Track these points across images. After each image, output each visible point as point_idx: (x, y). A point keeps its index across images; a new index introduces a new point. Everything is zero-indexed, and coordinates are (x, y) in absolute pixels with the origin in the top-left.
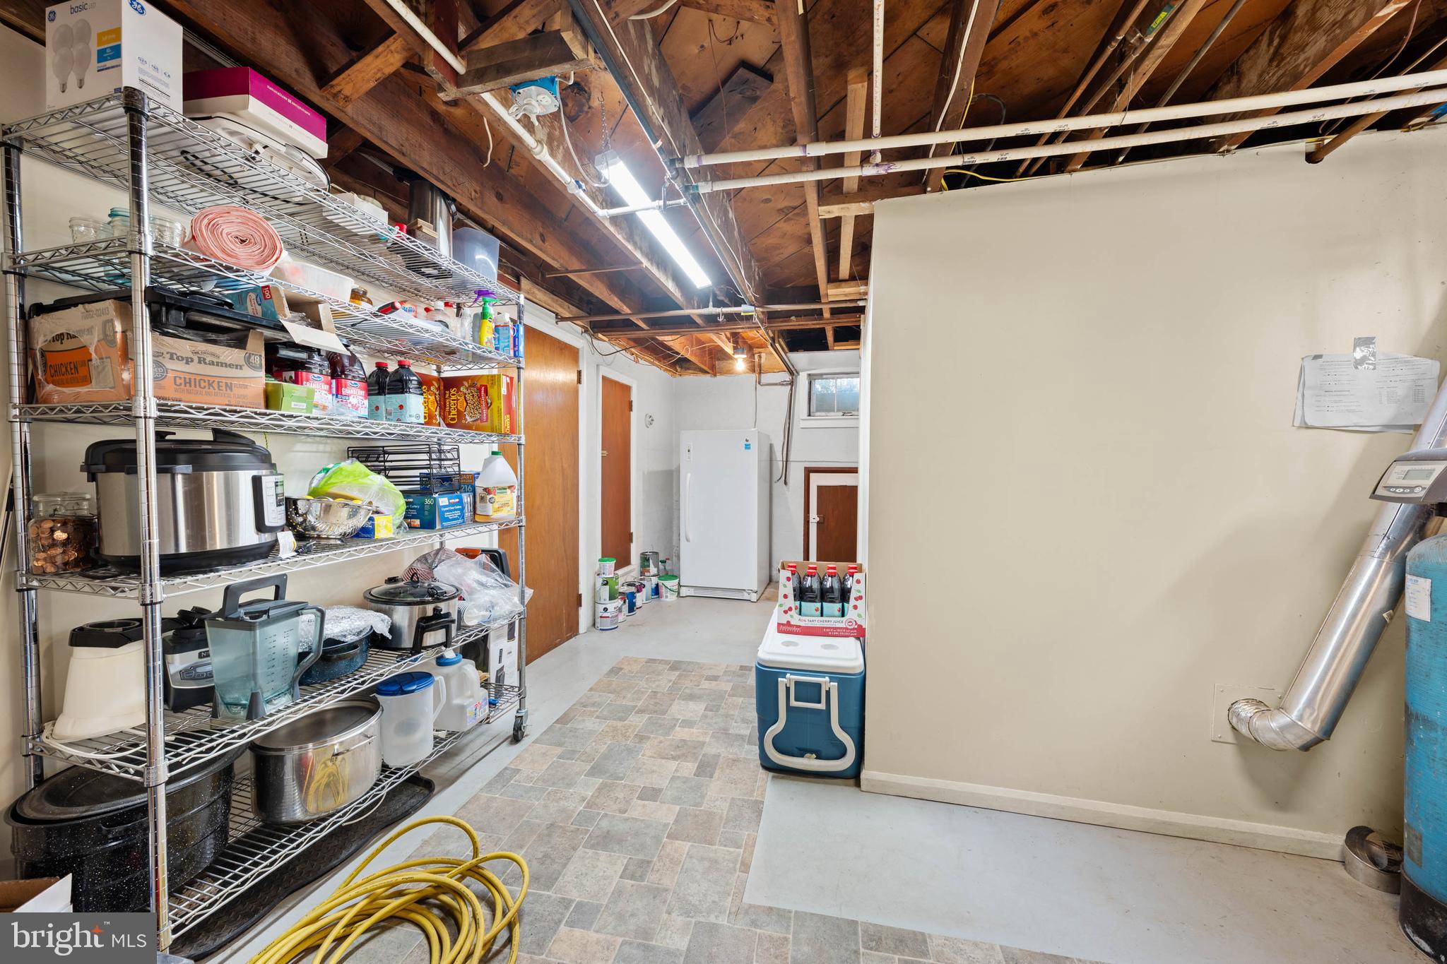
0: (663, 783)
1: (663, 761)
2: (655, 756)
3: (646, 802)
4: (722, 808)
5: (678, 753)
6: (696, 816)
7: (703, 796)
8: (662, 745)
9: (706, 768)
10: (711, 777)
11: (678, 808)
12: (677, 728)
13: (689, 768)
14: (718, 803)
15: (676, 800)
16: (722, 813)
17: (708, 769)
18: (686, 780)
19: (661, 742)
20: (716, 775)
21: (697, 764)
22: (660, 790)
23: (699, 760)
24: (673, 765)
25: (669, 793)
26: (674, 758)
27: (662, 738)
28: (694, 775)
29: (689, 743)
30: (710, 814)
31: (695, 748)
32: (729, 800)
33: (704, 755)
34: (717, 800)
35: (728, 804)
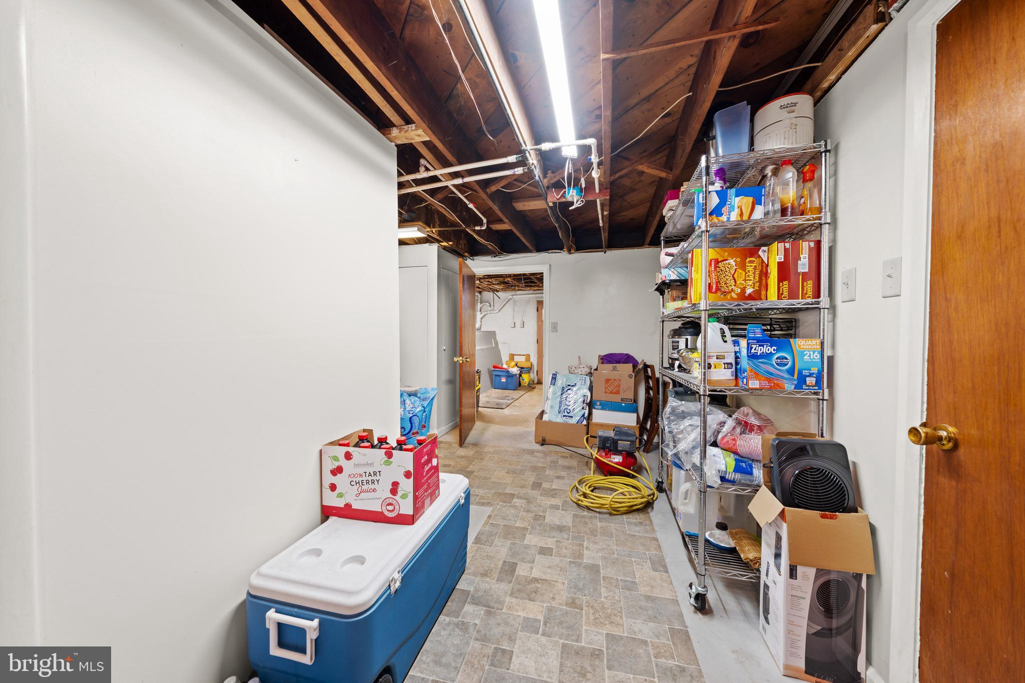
0: (538, 558)
1: (544, 577)
2: (553, 583)
3: (546, 546)
4: (498, 541)
5: (533, 585)
6: (514, 538)
7: (510, 548)
8: (551, 596)
9: (509, 569)
10: (504, 562)
11: (525, 542)
12: (541, 617)
13: (522, 570)
14: (501, 544)
15: (527, 547)
16: (498, 538)
17: (507, 568)
18: (523, 560)
19: (553, 598)
20: (501, 563)
21: (516, 573)
22: (539, 554)
23: (514, 578)
24: (536, 573)
25: (533, 551)
26: (536, 580)
27: (554, 604)
28: (517, 564)
29: (525, 596)
30: (505, 537)
31: (519, 590)
32: (493, 545)
33: (511, 582)
34: (501, 546)
35: (494, 543)
